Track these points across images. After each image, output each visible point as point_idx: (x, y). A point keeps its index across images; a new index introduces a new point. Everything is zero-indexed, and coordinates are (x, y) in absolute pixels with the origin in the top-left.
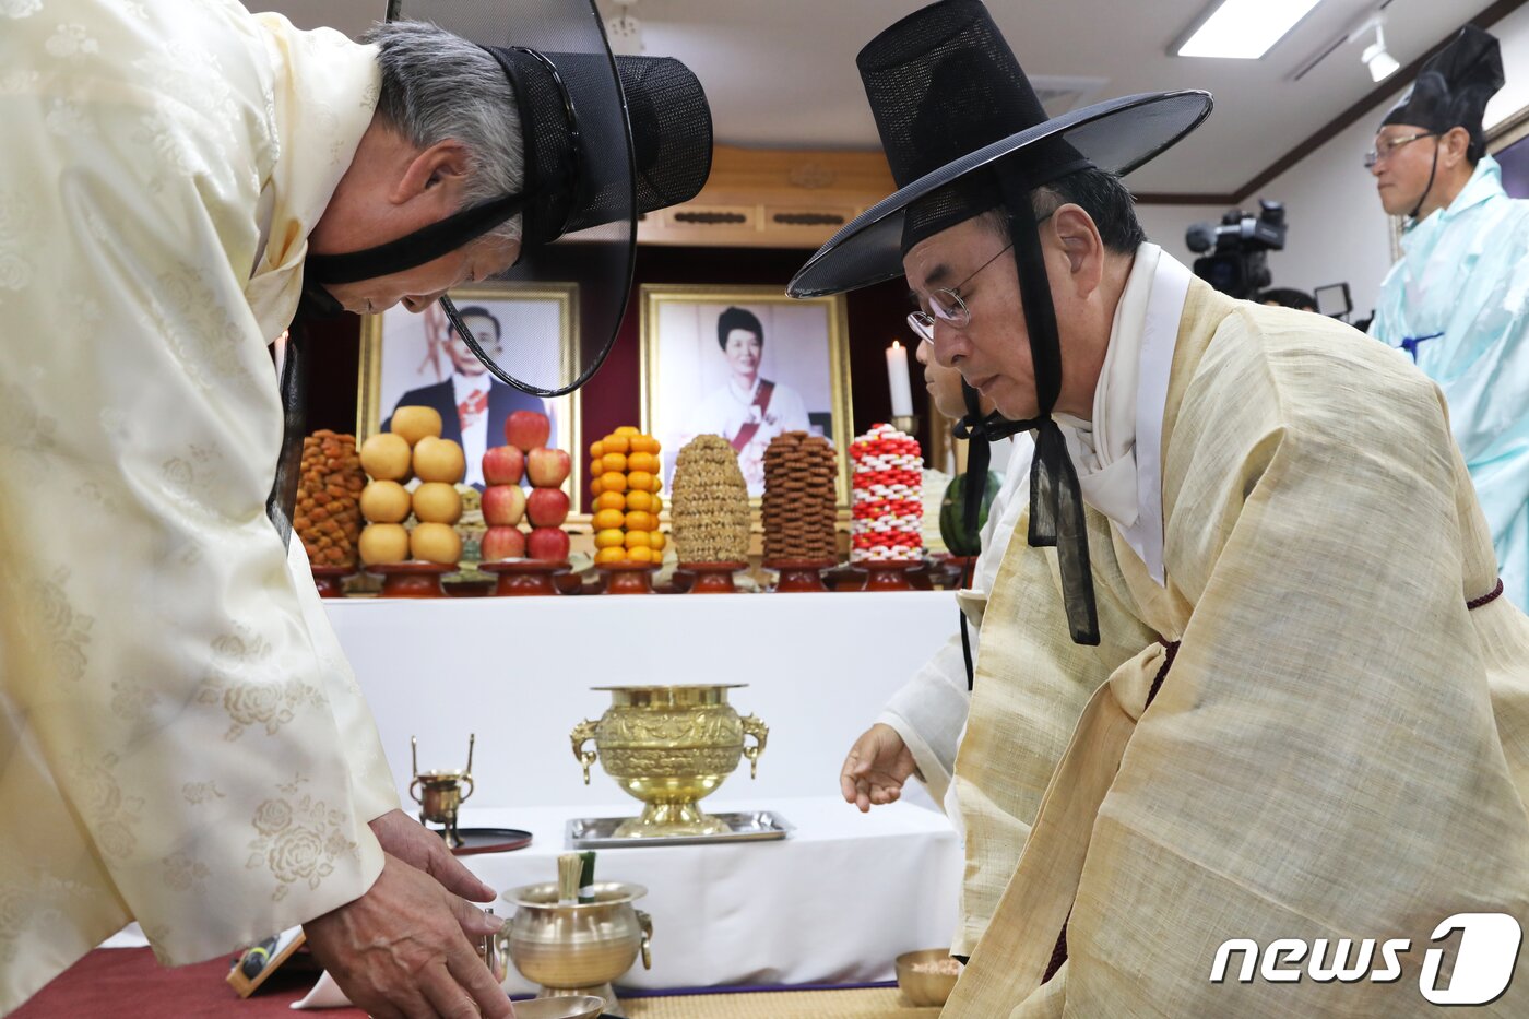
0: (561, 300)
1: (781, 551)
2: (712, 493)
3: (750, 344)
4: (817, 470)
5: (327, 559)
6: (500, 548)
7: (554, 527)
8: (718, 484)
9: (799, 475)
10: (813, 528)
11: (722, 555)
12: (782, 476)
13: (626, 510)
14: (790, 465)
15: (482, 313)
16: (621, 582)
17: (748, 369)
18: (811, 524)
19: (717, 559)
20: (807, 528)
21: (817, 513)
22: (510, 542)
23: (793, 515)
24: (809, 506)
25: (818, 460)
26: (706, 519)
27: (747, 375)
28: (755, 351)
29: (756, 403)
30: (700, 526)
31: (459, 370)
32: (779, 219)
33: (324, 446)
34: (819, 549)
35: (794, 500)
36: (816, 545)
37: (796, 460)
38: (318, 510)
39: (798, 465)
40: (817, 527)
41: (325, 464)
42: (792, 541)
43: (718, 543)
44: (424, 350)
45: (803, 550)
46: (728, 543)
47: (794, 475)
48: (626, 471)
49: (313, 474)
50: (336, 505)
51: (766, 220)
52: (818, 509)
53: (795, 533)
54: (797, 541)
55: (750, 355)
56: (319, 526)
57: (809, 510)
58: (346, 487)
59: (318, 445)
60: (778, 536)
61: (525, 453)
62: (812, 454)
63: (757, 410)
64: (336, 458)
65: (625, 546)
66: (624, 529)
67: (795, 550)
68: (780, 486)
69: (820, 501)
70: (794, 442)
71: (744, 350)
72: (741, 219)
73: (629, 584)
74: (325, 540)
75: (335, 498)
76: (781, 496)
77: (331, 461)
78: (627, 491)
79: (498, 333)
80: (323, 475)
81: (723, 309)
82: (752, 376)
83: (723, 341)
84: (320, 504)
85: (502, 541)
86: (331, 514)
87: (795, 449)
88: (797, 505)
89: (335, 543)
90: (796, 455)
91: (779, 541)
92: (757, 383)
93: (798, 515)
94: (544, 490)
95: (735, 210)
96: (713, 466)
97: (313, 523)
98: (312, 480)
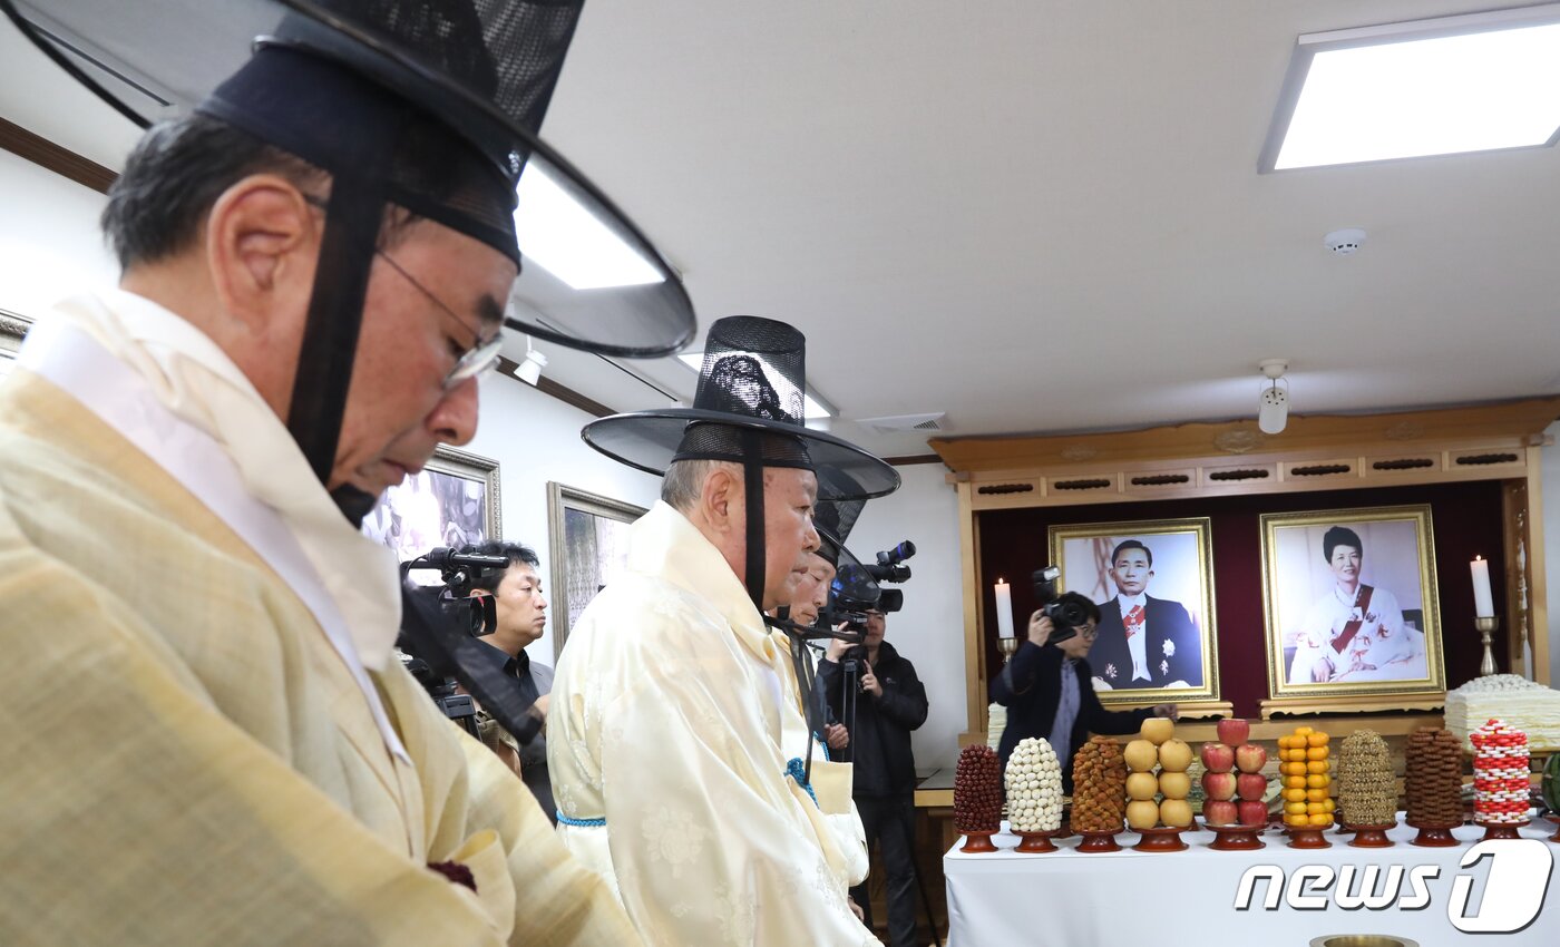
0: (1197, 530)
1: (1421, 816)
2: (1370, 777)
3: (1351, 556)
4: (1448, 759)
5: (1108, 826)
6: (1222, 818)
7: (1257, 801)
8: (1375, 771)
9: (1435, 763)
10: (1446, 801)
11: (1379, 821)
12: (1421, 763)
13: (1307, 788)
14: (1427, 756)
15: (1137, 545)
16: (1305, 839)
17: (1350, 577)
18: (1444, 798)
19: (1376, 824)
20: (1442, 800)
21: (1449, 790)
22: (1229, 813)
23: (1431, 792)
24: (1442, 785)
25: (1449, 752)
26: (1367, 796)
27: (1349, 582)
28: (1355, 562)
29: (1357, 605)
30: (1362, 801)
31: (1123, 591)
32: (1377, 466)
33: (1101, 750)
34: (1450, 816)
35: (1431, 781)
36: (1448, 813)
37: (1432, 753)
38: (1101, 795)
39: (1434, 757)
40: (1449, 799)
41: (1103, 763)
42: (1431, 810)
43: (1376, 812)
44: (1096, 577)
45: (1439, 817)
46: (1382, 813)
47: (1431, 763)
48: (1306, 761)
49: (1096, 771)
50: (1112, 790)
51: (1367, 467)
52: (1450, 787)
53: (1432, 804)
54: (1434, 810)
55: (1352, 565)
56: (1102, 805)
57: (1443, 788)
58: (1117, 778)
59: (1097, 749)
60: (1420, 805)
61: (1235, 750)
62: (1444, 748)
63: (1359, 611)
64: (1109, 758)
65: (1308, 814)
66: (1307, 801)
67: (1433, 817)
68: (1420, 770)
69: (1451, 781)
70: (1430, 738)
71: (1346, 561)
72: (1346, 469)
73: (1310, 840)
74: (1106, 814)
75: (1111, 786)
76: (1421, 777)
77: (1106, 761)
78: (1307, 774)
79: (1150, 561)
80: (1102, 770)
81: (1327, 529)
82: (1354, 583)
83: (1329, 556)
84: (1101, 791)
85: (1223, 813)
86: (1108, 796)
87: (1430, 744)
88: (1434, 785)
89: (1112, 815)
90: (1433, 749)
91: (1421, 809)
92: (1358, 587)
93: (1435, 792)
94: (1250, 777)
95: (1341, 462)
96: (1370, 758)
97: (1098, 803)
98: (1096, 775)
